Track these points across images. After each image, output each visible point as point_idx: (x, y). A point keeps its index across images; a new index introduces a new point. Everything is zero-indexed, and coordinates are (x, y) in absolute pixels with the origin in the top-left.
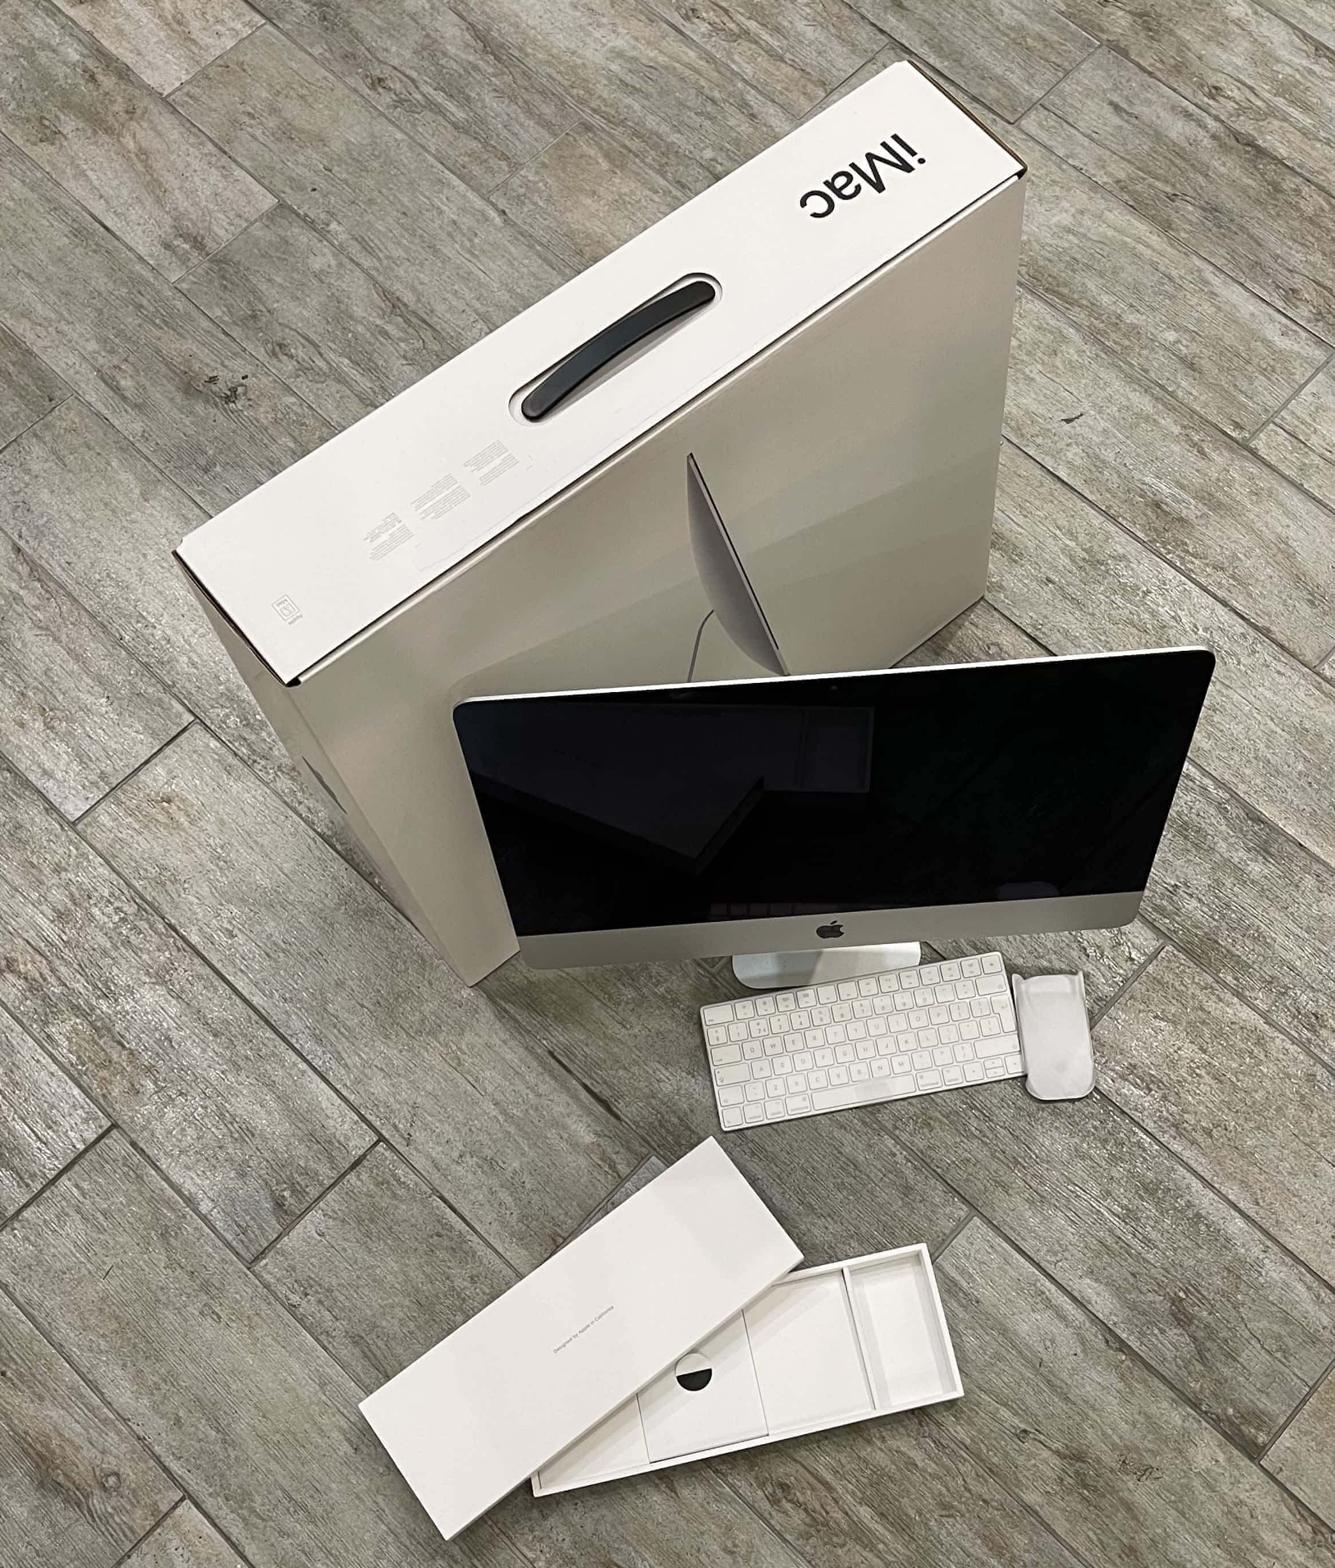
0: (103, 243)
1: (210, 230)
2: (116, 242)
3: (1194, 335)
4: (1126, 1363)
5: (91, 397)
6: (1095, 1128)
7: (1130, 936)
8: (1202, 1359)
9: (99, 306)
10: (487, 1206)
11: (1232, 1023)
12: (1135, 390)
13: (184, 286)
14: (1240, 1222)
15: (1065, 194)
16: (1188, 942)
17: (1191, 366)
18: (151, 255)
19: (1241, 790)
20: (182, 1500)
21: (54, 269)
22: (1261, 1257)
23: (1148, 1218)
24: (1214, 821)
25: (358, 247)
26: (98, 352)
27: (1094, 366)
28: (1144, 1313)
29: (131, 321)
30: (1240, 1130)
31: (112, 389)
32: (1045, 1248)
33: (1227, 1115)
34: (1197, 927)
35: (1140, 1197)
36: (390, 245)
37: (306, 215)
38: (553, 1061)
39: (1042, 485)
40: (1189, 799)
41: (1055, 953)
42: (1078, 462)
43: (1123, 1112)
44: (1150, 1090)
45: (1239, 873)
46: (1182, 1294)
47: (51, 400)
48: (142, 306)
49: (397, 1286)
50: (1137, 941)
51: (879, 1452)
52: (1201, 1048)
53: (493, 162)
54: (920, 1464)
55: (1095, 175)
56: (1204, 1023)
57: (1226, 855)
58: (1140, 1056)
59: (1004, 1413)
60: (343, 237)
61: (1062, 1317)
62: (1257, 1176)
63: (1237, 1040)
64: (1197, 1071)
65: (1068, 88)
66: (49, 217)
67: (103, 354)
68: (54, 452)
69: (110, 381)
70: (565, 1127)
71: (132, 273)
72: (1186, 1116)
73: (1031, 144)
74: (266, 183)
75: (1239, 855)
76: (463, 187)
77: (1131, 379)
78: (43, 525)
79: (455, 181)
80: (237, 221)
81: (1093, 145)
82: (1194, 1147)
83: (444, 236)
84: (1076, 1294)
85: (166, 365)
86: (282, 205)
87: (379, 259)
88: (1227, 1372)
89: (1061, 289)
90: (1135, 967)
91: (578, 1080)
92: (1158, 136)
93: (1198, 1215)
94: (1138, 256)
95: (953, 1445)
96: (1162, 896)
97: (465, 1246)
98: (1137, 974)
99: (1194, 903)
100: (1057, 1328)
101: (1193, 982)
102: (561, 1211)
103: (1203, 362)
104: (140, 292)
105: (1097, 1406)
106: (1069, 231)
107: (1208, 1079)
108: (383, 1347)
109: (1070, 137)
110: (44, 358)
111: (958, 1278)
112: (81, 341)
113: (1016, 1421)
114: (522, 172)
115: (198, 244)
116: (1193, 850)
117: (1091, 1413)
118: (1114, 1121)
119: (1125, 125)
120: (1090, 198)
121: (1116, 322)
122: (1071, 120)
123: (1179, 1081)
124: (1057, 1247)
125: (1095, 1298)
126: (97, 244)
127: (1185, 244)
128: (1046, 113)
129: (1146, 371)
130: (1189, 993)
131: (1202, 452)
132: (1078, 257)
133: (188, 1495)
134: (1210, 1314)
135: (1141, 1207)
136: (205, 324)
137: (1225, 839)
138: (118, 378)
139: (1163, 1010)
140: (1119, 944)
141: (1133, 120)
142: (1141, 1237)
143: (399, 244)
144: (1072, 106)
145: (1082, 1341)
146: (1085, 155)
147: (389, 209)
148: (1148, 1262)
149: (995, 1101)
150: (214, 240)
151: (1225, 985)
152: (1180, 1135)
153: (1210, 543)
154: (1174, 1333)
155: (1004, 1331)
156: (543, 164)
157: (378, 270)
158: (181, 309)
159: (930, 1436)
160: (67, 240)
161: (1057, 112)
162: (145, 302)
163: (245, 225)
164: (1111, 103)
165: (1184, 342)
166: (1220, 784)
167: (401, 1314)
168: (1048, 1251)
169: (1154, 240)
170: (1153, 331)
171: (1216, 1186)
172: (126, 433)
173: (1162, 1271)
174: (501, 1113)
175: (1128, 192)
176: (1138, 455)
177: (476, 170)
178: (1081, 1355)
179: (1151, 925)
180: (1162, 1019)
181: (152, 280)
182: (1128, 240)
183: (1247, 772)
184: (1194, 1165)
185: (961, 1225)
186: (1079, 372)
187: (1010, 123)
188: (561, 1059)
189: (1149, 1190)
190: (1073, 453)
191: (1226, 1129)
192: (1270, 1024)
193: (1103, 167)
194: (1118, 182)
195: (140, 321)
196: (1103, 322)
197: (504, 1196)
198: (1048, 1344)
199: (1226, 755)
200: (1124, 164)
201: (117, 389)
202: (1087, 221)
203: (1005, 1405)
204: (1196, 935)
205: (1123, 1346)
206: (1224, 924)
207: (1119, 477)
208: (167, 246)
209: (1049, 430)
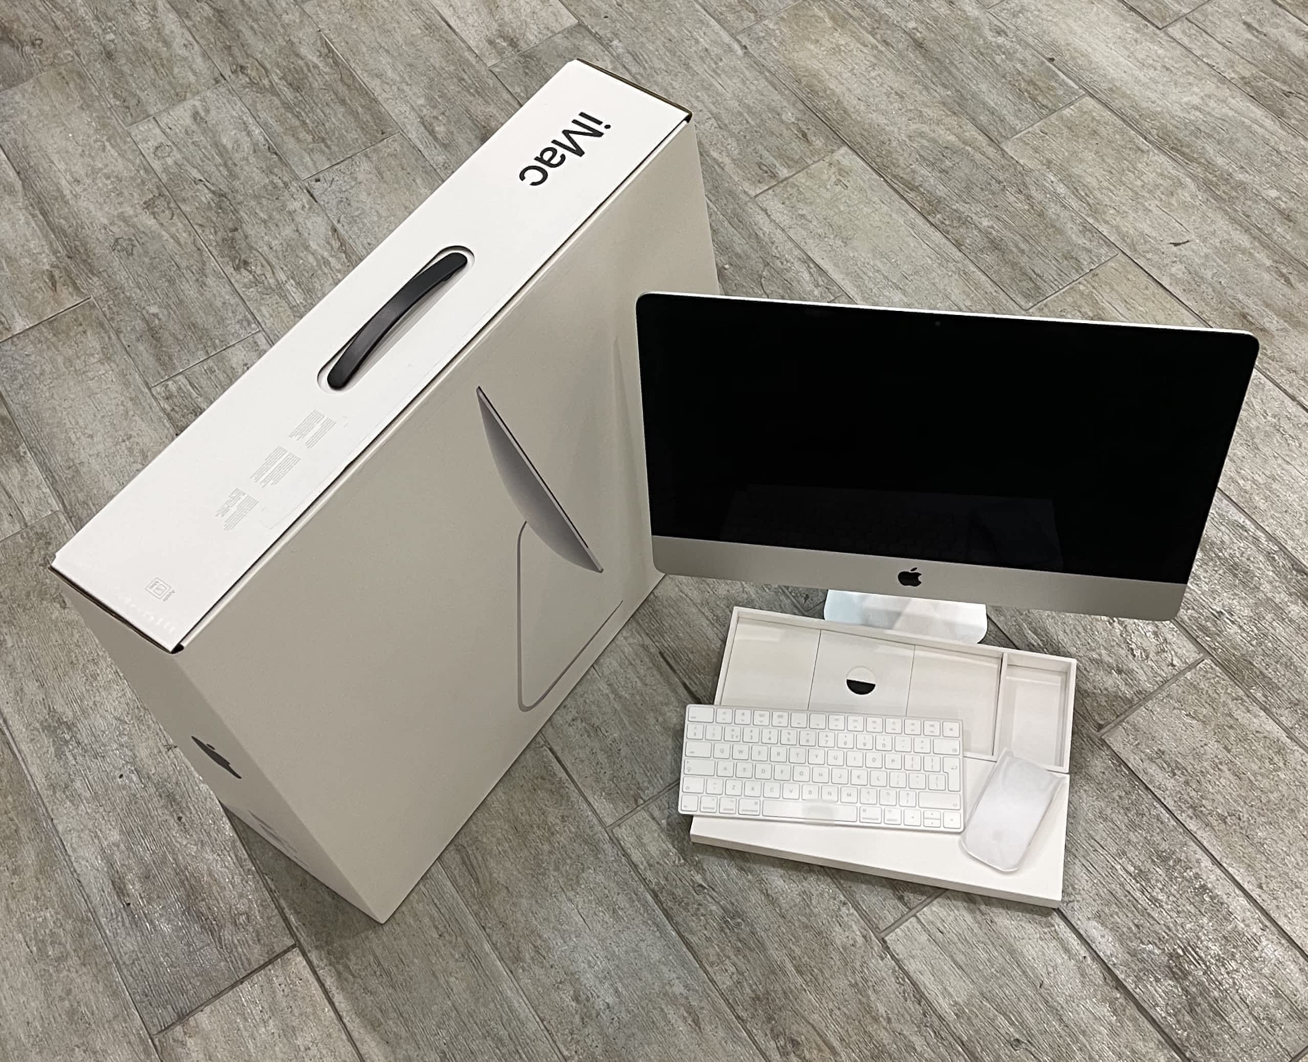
0: (445, 35)
1: (524, 35)
2: (455, 37)
3: (1292, 196)
4: (1120, 1000)
5: (413, 135)
6: (1120, 797)
7: (1175, 647)
8: (1191, 1011)
9: (432, 75)
10: (587, 762)
11: (1257, 732)
12: (1237, 229)
13: (497, 70)
14: (1243, 901)
15: (1197, 82)
16: (1226, 660)
17: (1287, 217)
18: (477, 47)
19: (1290, 545)
20: (293, 946)
21: (406, 49)
22: (1259, 934)
23: (1157, 881)
24: (1261, 566)
25: (631, 58)
26: (424, 106)
27: (1204, 207)
29: (452, 88)
30: (1252, 822)
31: (428, 131)
33: (1242, 808)
34: (1235, 649)
35: (1153, 861)
36: (655, 59)
37: (597, 33)
38: (662, 660)
39: (1147, 288)
40: (1242, 545)
41: (1105, 649)
42: (1180, 275)
43: (1147, 788)
44: (1175, 774)
45: (1279, 612)
47: (383, 133)
48: (463, 80)
49: (501, 812)
50: (1179, 651)
51: (883, 1031)
52: (1226, 748)
53: (745, 14)
54: (919, 1049)
55: (1223, 72)
56: (1231, 727)
57: (1269, 595)
58: (1169, 745)
59: (1001, 1020)
60: (620, 50)
61: (1067, 950)
62: (1263, 864)
63: (1259, 747)
64: (1220, 766)
65: (1209, 9)
66: (411, 16)
67: (428, 107)
68: (377, 168)
69: (428, 126)
70: (663, 714)
71: (461, 56)
72: (1204, 802)
73: (1174, 44)
74: (572, 9)
75: (1281, 597)
76: (717, 27)
77: (1233, 220)
78: (358, 216)
79: (713, 22)
80: (545, 32)
81: (1226, 50)
82: (1208, 829)
83: (696, 58)
84: (1082, 932)
85: (472, 121)
86: (580, 25)
87: (645, 68)
88: (1215, 1028)
89: (1184, 149)
90: (1175, 672)
91: (680, 678)
92: (1281, 49)
93: (1204, 887)
94: (1254, 133)
95: (951, 1039)
96: (1207, 619)
97: (562, 790)
98: (1175, 678)
99: (1235, 628)
100: (1060, 958)
101: (1226, 693)
102: (646, 779)
103: (1298, 215)
104: (464, 70)
106: (1197, 108)
107: (1228, 774)
108: (480, 858)
109: (1207, 42)
110: (385, 105)
112: (413, 97)
113: (1012, 1029)
114: (766, 22)
115: (513, 43)
116: (1241, 586)
118: (1139, 794)
119: (1255, 39)
120: (1218, 87)
121: (1227, 178)
122: (1209, 31)
123: (1202, 772)
126: (440, 36)
127: (1295, 128)
128: (1190, 24)
129: (1248, 216)
130: (1221, 700)
131: (1287, 281)
132: (1202, 128)
133: (297, 945)
134: (1204, 974)
135: (1152, 870)
136: (506, 96)
137: (1271, 583)
138: (435, 124)
139: (1195, 711)
140: (1164, 651)
141: (1262, 37)
143: (662, 59)
144: (1212, 22)
145: (1083, 975)
146: (1218, 57)
147: (659, 36)
148: (1152, 917)
150: (526, 42)
151: (1255, 700)
152: (1197, 816)
153: (1287, 351)
155: (1012, 952)
156: (782, 18)
157: (642, 76)
158: (491, 85)
159: (932, 1026)
160: (419, 32)
161: (1199, 25)
162: (466, 77)
163: (550, 35)
164: (1245, 23)
165: (1284, 199)
166: (1271, 538)
167: (499, 835)
169: (1268, 123)
170: (1258, 187)
171: (1224, 865)
172: (432, 162)
173: (1164, 928)
174: (613, 692)
175: (1252, 87)
176: (1232, 277)
177: (730, 17)
178: (1080, 986)
179: (1194, 640)
180: (1194, 718)
181: (474, 63)
182: (1246, 120)
183: (1297, 532)
184: (1205, 844)
186: (1190, 210)
187: (1160, 29)
188: (669, 660)
189: (1163, 858)
190: (1178, 269)
191: (1240, 819)
192: (1291, 739)
193: (1232, 67)
194: (1243, 78)
195: (460, 89)
196: (1216, 176)
197: (602, 757)
198: (1051, 970)
199: (1280, 515)
200: (1249, 66)
201: (432, 133)
202: (1212, 103)
203: (1004, 1014)
204: (1234, 655)
205: (1119, 985)
206: (1259, 649)
207: (1214, 291)
208: (491, 42)
209: (1158, 249)
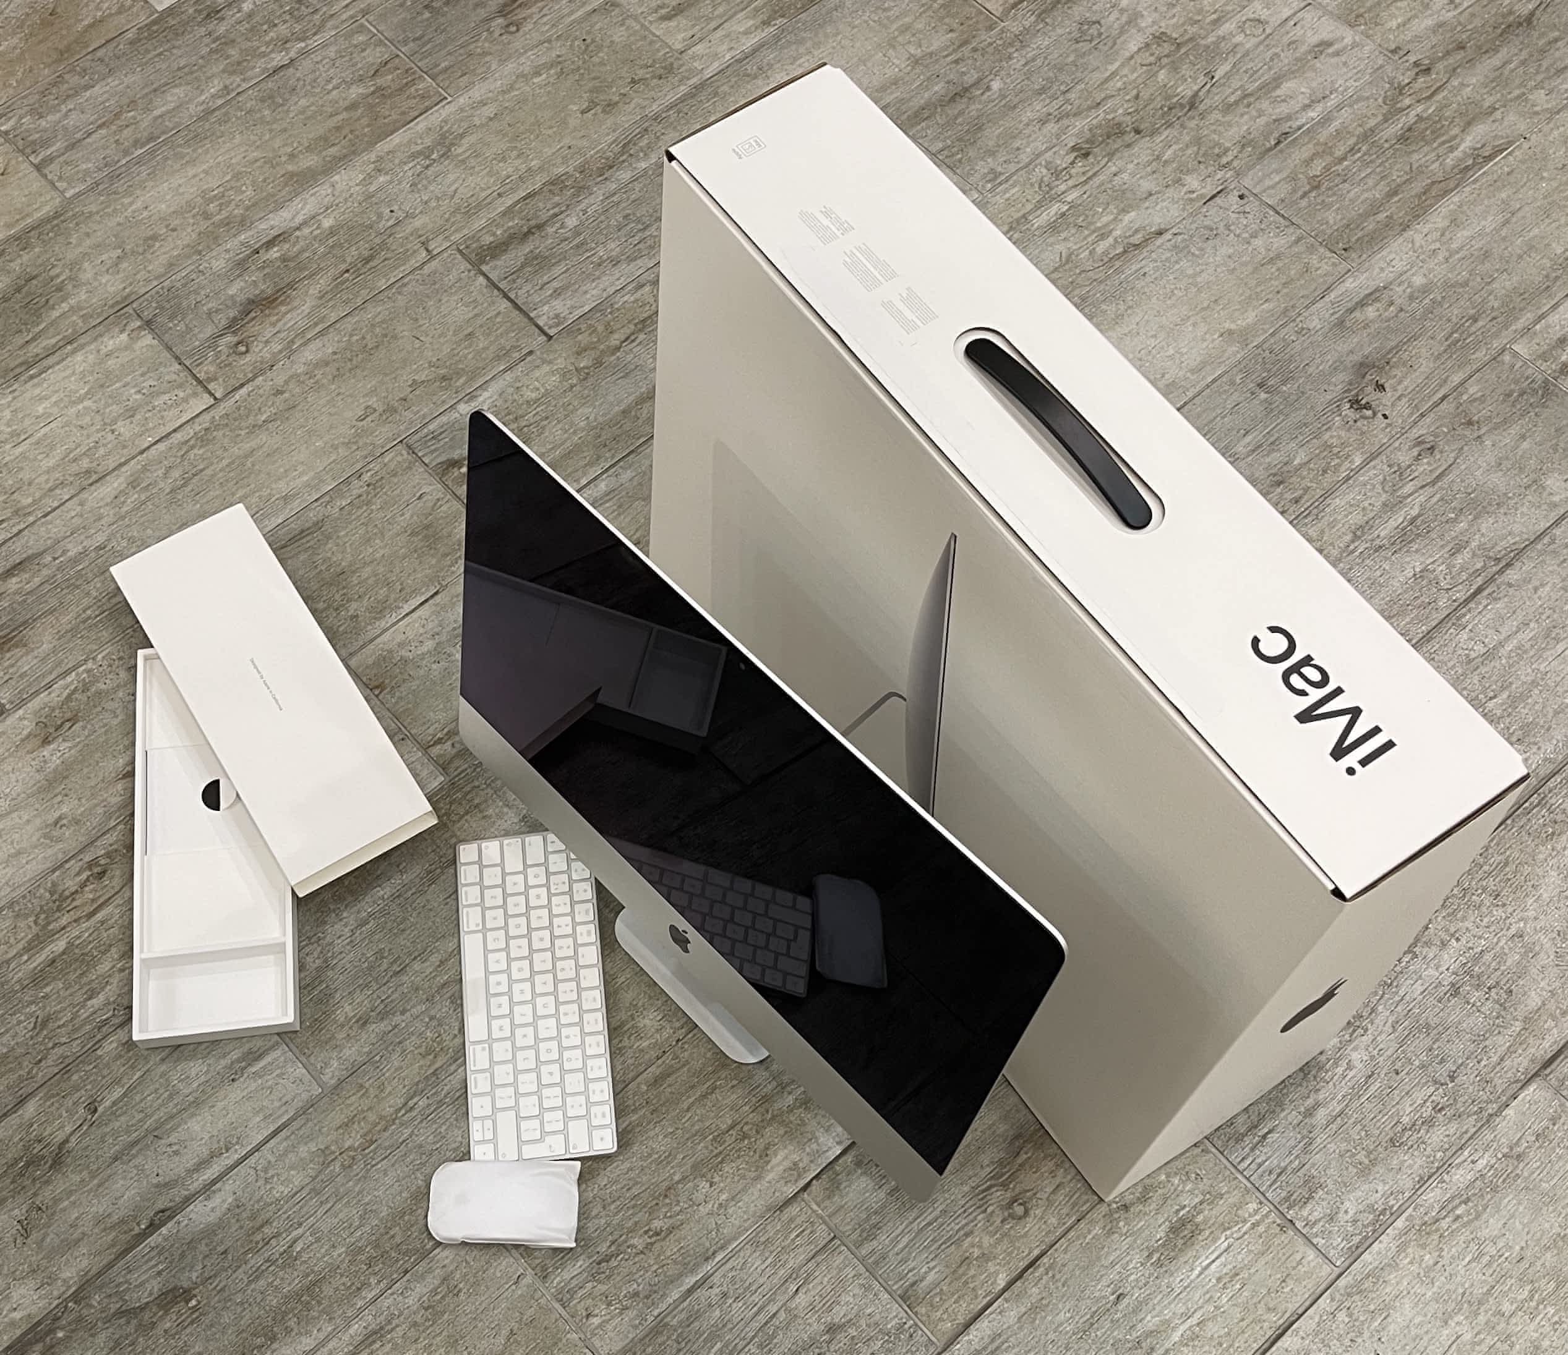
4: (137, 1228)
5: (1351, 283)
6: (393, 1236)
8: (120, 1313)
13: (1507, 358)
20: (215, 398)
23: (282, 1279)
26: (1410, 286)
28: (183, 1256)
29: (1454, 311)
31: (1363, 299)
32: (273, 1160)
35: (307, 1275)
43: (406, 1271)
46: (193, 1302)
47: (1345, 249)
48: (1475, 321)
49: (362, 556)
54: (89, 1003)
58: (468, 1302)
59: (118, 1092)
61: (198, 1167)
68: (1279, 256)
69: (1373, 297)
71: (1522, 310)
85: (1398, 346)
88: (101, 1338)
95: (99, 1037)
100: (189, 1160)
104: (1495, 318)
105: (101, 1190)
110: (1400, 241)
111: (262, 1063)
112: (1423, 270)
113: (108, 1103)
117: (96, 1182)
124: (271, 1172)
125: (211, 1204)
133: (217, 402)
134: (166, 1331)
135: (296, 1273)
136: (1456, 379)
138: (1378, 305)
142: (263, 1268)
145: (169, 1184)
148: (235, 1271)
149: (444, 1128)
154: (155, 1286)
158: (1473, 356)
168: (269, 1162)
173: (222, 1284)
178: (155, 1181)
181: (1513, 328)
185: (316, 1076)
189: (313, 1287)
195: (1455, 320)
198: (175, 1148)
201: (1362, 304)
203: (125, 1095)
205: (153, 1227)
